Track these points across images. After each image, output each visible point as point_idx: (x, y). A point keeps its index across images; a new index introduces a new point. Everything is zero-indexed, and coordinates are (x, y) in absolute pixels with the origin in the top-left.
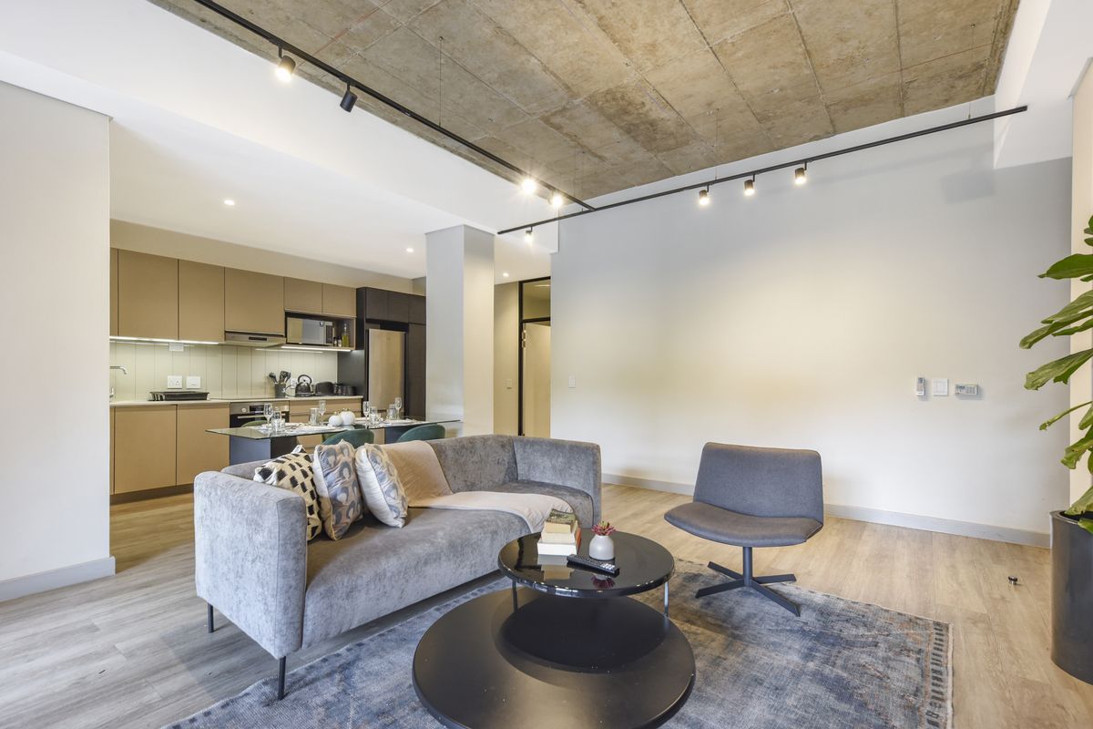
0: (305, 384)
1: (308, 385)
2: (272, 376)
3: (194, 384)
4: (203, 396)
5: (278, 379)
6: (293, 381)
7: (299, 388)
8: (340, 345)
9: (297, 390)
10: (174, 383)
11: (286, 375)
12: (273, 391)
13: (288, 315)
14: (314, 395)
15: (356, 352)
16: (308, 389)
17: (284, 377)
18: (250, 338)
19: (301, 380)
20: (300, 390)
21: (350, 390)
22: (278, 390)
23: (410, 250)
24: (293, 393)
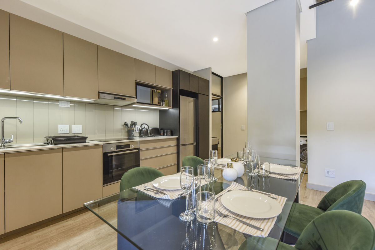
0: (145, 129)
1: (147, 130)
2: (126, 125)
3: (77, 130)
4: (83, 139)
5: (129, 126)
6: (138, 127)
7: (142, 132)
8: (164, 105)
9: (140, 134)
10: (63, 130)
11: (134, 124)
12: (126, 134)
13: (137, 84)
14: (150, 136)
15: (172, 110)
16: (147, 132)
17: (133, 125)
18: (115, 98)
19: (143, 126)
20: (142, 133)
21: (169, 133)
22: (130, 133)
23: (216, 39)
24: (138, 134)
